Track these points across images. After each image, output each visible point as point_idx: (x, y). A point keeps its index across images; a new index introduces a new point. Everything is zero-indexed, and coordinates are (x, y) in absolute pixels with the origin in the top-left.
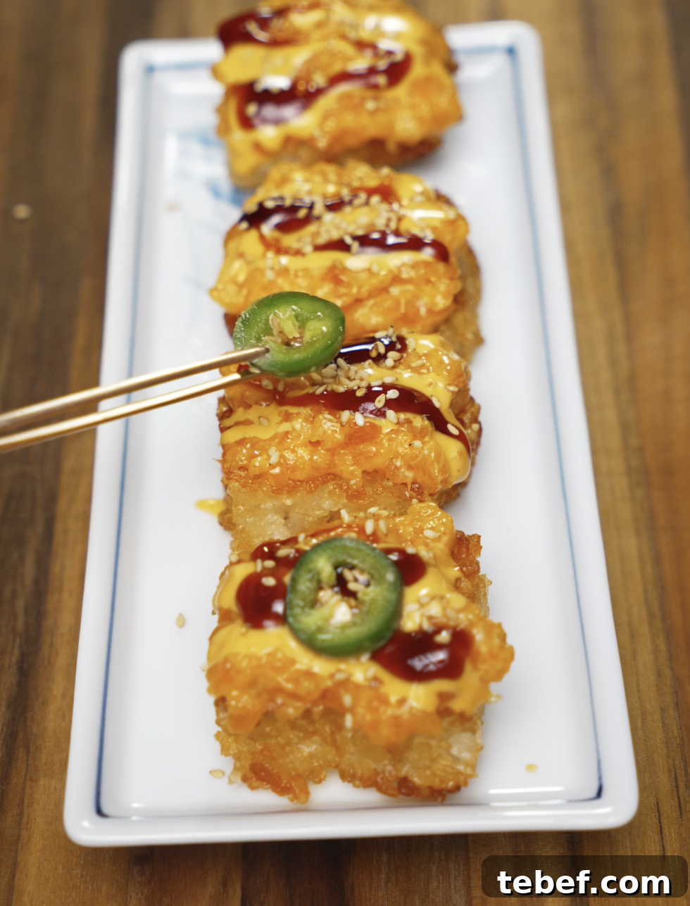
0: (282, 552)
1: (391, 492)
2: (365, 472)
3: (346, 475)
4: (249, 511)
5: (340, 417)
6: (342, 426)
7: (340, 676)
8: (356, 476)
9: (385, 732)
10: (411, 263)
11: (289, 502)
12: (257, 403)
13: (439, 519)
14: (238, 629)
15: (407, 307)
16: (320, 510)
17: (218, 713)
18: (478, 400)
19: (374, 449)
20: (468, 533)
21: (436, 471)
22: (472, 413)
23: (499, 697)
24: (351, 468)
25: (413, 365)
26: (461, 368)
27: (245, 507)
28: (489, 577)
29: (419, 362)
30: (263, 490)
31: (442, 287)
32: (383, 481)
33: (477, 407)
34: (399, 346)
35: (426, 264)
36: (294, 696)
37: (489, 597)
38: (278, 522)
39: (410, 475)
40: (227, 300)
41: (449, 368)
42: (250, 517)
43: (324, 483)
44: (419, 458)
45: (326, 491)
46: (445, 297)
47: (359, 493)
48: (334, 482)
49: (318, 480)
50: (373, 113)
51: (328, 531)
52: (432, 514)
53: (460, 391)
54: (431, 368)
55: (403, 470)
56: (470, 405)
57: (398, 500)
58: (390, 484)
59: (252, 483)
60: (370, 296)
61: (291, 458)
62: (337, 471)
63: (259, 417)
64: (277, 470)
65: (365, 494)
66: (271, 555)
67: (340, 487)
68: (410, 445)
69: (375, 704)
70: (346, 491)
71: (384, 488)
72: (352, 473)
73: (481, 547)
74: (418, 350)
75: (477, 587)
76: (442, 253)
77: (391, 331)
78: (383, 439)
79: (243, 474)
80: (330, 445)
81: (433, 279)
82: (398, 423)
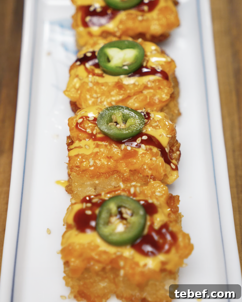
0: (95, 200)
1: (142, 179)
2: (131, 171)
3: (122, 171)
4: (80, 185)
5: (121, 146)
6: (121, 150)
7: (119, 254)
8: (127, 172)
9: (138, 278)
10: (153, 80)
11: (97, 182)
12: (84, 139)
13: (162, 188)
14: (74, 232)
15: (150, 99)
16: (110, 186)
17: (65, 268)
18: (179, 141)
19: (135, 161)
20: (174, 194)
21: (162, 171)
22: (177, 147)
23: (186, 264)
24: (125, 169)
25: (153, 125)
26: (173, 128)
27: (78, 184)
28: (182, 214)
29: (156, 124)
30: (86, 177)
31: (166, 91)
32: (138, 174)
33: (179, 144)
34: (147, 117)
35: (159, 81)
36: (98, 261)
37: (182, 222)
38: (92, 191)
39: (150, 172)
40: (72, 95)
41: (168, 127)
42: (80, 188)
43: (112, 174)
44: (154, 165)
45: (113, 178)
46: (167, 95)
47: (128, 179)
48: (117, 174)
49: (110, 173)
50: (141, 21)
51: (115, 191)
52: (159, 186)
53: (172, 137)
54: (161, 127)
55: (147, 170)
56: (176, 143)
57: (144, 183)
58: (142, 176)
59: (81, 173)
60: (135, 94)
61: (99, 163)
62: (119, 169)
63: (85, 145)
64: (92, 168)
65: (130, 180)
66: (90, 201)
67: (120, 176)
68: (151, 159)
69: (133, 266)
70: (122, 178)
71: (138, 177)
72: (125, 171)
73: (179, 201)
74: (155, 119)
75: (177, 217)
76: (165, 76)
77: (144, 110)
78: (139, 156)
79: (77, 169)
80: (116, 158)
81: (162, 87)
82: (146, 150)
